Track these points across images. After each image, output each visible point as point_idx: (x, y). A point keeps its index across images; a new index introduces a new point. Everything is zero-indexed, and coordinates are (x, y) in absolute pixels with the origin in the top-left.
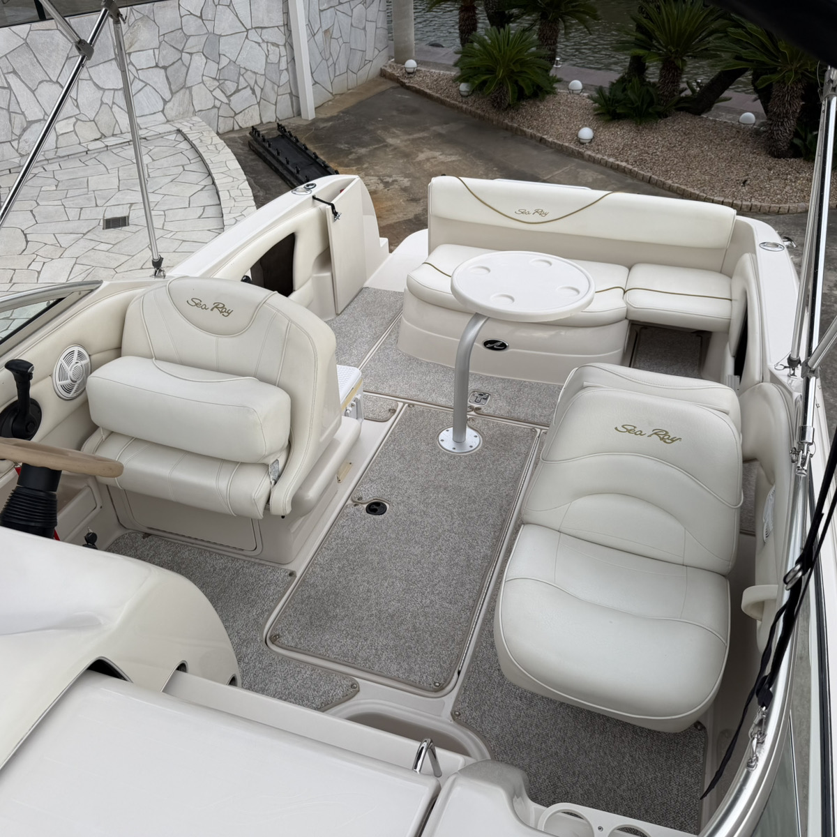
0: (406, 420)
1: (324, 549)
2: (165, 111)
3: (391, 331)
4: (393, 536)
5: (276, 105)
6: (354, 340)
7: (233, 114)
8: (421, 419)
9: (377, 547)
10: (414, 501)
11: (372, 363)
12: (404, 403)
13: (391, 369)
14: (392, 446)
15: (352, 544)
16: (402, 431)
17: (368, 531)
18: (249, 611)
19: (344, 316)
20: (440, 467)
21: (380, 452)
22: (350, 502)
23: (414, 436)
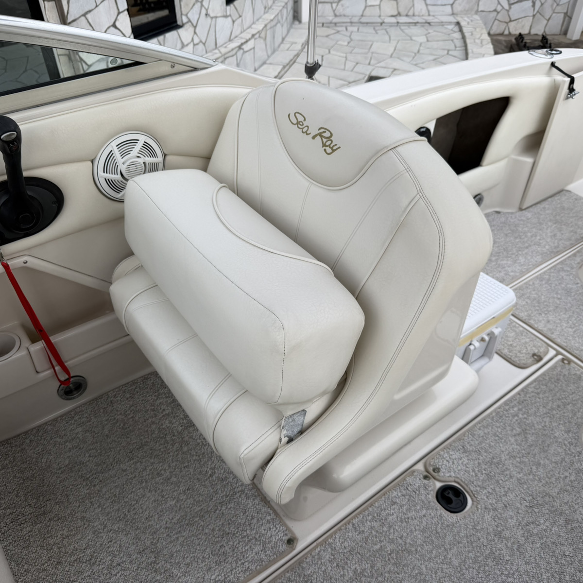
0: (550, 379)
1: (350, 526)
2: (454, 5)
3: (578, 252)
4: (456, 562)
5: (548, 20)
6: (527, 245)
7: (507, 20)
8: (572, 387)
9: (423, 566)
10: (512, 518)
11: (537, 282)
12: (558, 353)
13: (559, 299)
14: (516, 409)
15: (392, 541)
16: (538, 394)
17: (423, 531)
18: (209, 569)
19: (528, 214)
20: (573, 478)
21: (495, 410)
22: (420, 467)
23: (552, 409)
